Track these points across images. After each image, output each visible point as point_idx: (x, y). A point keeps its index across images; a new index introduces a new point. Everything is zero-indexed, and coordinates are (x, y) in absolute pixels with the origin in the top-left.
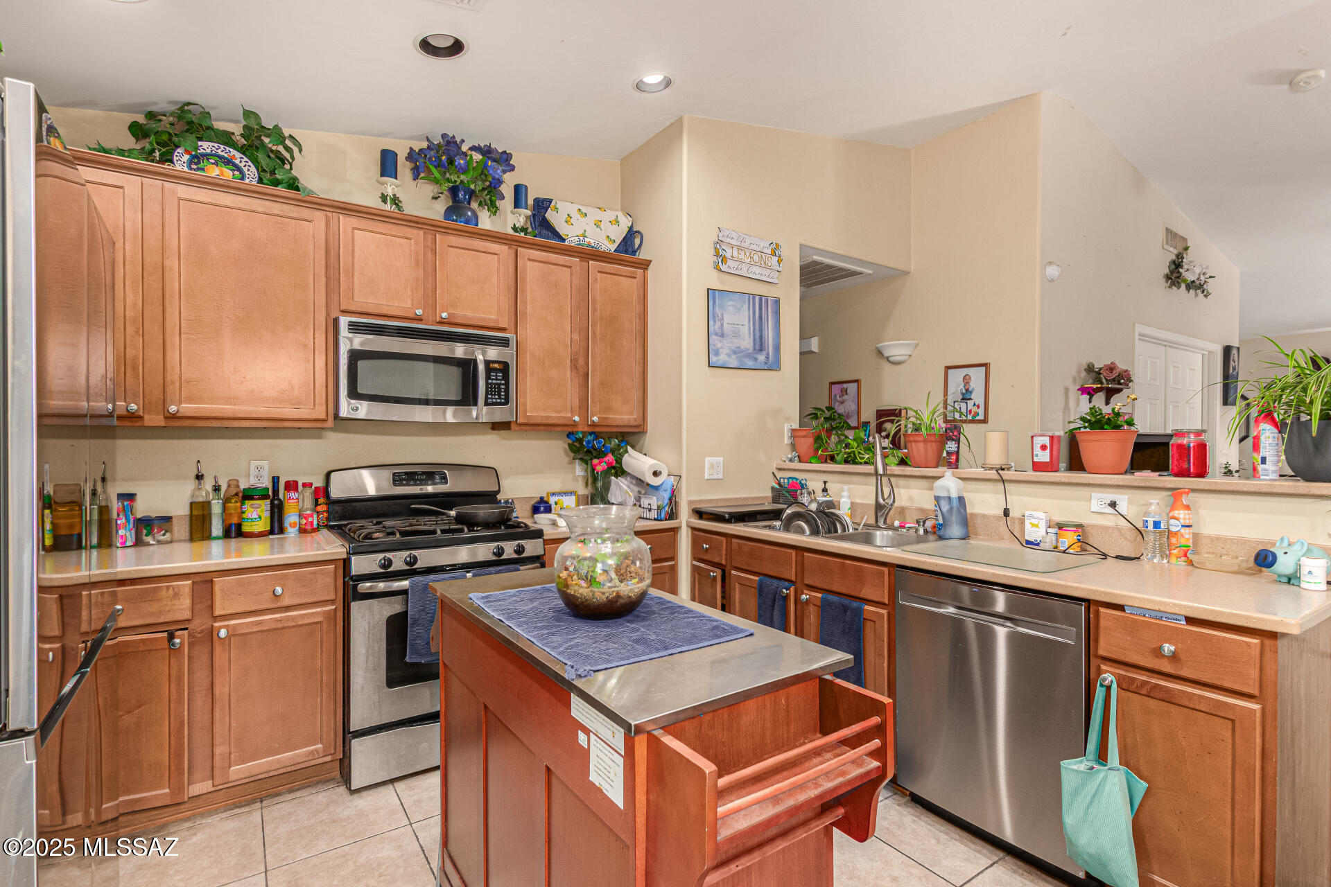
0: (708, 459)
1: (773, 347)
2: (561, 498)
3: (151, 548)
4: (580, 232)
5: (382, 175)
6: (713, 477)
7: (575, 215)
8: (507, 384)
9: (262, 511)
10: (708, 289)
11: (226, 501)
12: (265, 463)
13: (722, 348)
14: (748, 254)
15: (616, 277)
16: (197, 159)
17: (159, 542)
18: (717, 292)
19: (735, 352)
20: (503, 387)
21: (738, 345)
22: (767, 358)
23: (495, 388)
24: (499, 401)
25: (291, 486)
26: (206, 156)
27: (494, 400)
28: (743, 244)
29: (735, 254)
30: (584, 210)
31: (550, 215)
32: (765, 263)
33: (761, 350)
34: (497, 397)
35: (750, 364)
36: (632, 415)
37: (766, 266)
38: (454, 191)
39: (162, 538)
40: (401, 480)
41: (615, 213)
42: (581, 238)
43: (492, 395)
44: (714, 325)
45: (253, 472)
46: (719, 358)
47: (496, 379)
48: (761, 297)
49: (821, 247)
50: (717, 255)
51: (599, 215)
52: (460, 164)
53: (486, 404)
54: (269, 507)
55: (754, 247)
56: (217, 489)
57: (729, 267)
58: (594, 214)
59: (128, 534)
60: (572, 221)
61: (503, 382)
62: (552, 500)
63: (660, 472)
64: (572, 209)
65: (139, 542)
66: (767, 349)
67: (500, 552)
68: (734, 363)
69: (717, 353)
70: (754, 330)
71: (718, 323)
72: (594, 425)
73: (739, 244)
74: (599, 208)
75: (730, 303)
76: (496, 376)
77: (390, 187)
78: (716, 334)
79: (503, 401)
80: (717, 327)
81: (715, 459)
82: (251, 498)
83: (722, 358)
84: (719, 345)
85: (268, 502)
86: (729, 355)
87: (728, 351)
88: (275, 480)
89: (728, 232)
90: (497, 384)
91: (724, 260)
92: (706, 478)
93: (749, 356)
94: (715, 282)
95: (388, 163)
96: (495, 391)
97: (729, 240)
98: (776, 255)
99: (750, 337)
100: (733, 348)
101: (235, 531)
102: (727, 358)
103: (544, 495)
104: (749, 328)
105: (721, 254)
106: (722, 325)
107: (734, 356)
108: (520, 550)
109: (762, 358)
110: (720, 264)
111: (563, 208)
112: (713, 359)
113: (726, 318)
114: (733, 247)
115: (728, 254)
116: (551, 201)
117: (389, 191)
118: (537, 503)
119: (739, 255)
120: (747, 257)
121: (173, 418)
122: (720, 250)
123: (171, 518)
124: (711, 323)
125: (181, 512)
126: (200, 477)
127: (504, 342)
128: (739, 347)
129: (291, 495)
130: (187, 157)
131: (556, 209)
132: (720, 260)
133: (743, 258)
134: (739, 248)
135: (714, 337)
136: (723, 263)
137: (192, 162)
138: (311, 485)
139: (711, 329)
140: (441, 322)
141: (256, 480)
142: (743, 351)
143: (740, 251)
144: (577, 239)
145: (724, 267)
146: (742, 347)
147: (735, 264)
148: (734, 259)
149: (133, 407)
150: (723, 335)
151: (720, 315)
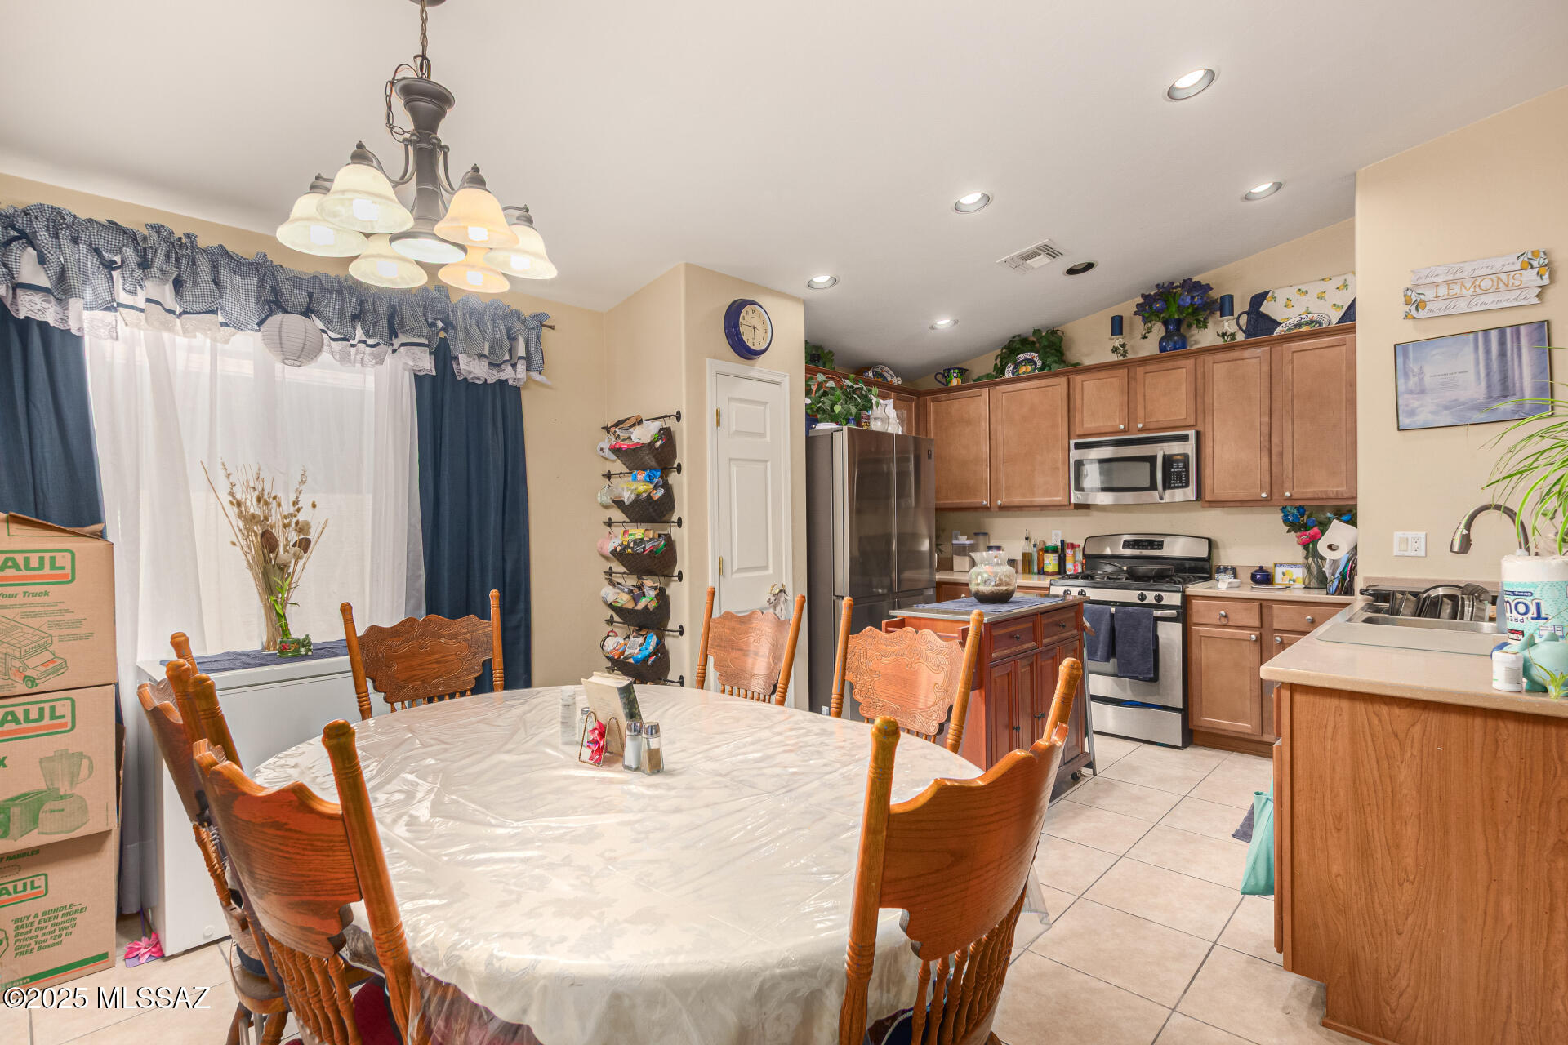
0: (1398, 535)
1: (1535, 387)
2: (1289, 569)
4: (1304, 310)
5: (1112, 335)
6: (1406, 554)
7: (1295, 296)
8: (1187, 471)
9: (1055, 560)
10: (1396, 345)
11: (1039, 554)
12: (1060, 532)
13: (1422, 406)
14: (1468, 285)
15: (1317, 351)
16: (1017, 365)
18: (1411, 344)
19: (1446, 408)
20: (1184, 473)
21: (1454, 398)
22: (1522, 404)
23: (1177, 474)
24: (1179, 484)
25: (1073, 546)
26: (1021, 362)
27: (1175, 485)
28: (1458, 276)
29: (1442, 291)
30: (1304, 288)
31: (1266, 308)
32: (1507, 285)
33: (1505, 397)
34: (1177, 481)
35: (1483, 417)
36: (1343, 486)
37: (1511, 288)
38: (1165, 323)
40: (1128, 545)
41: (1343, 278)
42: (1303, 316)
43: (1173, 480)
44: (1406, 383)
45: (1054, 537)
46: (1416, 418)
47: (1178, 468)
48: (1502, 329)
50: (1408, 301)
51: (1321, 287)
52: (1157, 307)
53: (1165, 488)
54: (1057, 558)
55: (1479, 273)
56: (1035, 546)
57: (1430, 311)
58: (1316, 288)
60: (1292, 303)
61: (1184, 470)
62: (1279, 571)
63: (1338, 547)
64: (1292, 292)
66: (1518, 393)
68: (1449, 420)
69: (1412, 413)
70: (1488, 374)
71: (1413, 381)
72: (1290, 499)
73: (1450, 277)
74: (1323, 280)
75: (1434, 352)
76: (1178, 465)
77: (1117, 341)
78: (1411, 392)
79: (1184, 484)
80: (1411, 384)
81: (1410, 535)
82: (1047, 551)
83: (1421, 418)
84: (1416, 404)
85: (1056, 555)
86: (1435, 413)
87: (1433, 408)
88: (1063, 542)
89: (1429, 271)
90: (1179, 471)
91: (1419, 305)
92: (1395, 554)
93: (1477, 407)
94: (1408, 332)
95: (1117, 325)
96: (1177, 477)
97: (1428, 280)
98: (1531, 268)
99: (1480, 384)
100: (1445, 403)
101: (1041, 572)
102: (1431, 416)
104: (1478, 373)
105: (1414, 300)
106: (1421, 380)
107: (1445, 412)
108: (1159, 598)
109: (1507, 405)
110: (1414, 312)
111: (1281, 295)
112: (1406, 421)
113: (1429, 370)
114: (1437, 286)
115: (1429, 294)
116: (1267, 293)
117: (1117, 344)
118: (1256, 571)
119: (1450, 291)
120: (1468, 288)
121: (1002, 508)
122: (1413, 296)
123: (1014, 560)
124: (1401, 381)
125: (1019, 557)
126: (1027, 539)
127: (1185, 438)
128: (1456, 400)
129: (1069, 552)
130: (1013, 366)
131: (1274, 298)
132: (1413, 308)
133: (1459, 292)
134: (1448, 283)
135: (1406, 396)
136: (1419, 309)
137: (1014, 368)
138: (1079, 546)
139: (1401, 388)
140: (1141, 431)
141: (1054, 541)
142: (1464, 403)
143: (1451, 286)
144: (1298, 318)
145: (1421, 314)
146: (1462, 399)
147: (1443, 304)
148: (1440, 298)
149: (985, 502)
150: (1423, 392)
151: (1416, 370)
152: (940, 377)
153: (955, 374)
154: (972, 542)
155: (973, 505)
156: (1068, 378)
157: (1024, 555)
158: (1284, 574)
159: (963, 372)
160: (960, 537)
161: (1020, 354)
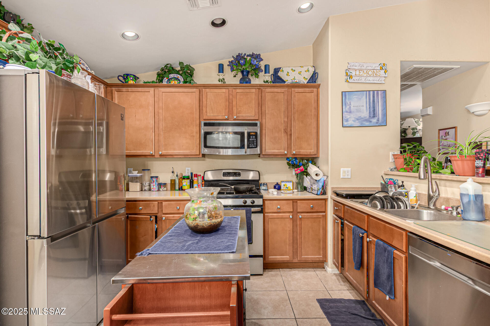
0: (342, 169)
1: (382, 114)
2: (286, 183)
3: (161, 192)
4: (293, 78)
5: (219, 73)
6: (345, 177)
7: (290, 72)
8: (257, 140)
9: (187, 183)
10: (342, 92)
11: (179, 179)
12: (190, 169)
13: (350, 118)
14: (365, 72)
15: (304, 93)
16: (169, 80)
17: (163, 190)
18: (347, 93)
19: (358, 119)
20: (255, 141)
21: (360, 116)
22: (378, 120)
23: (252, 142)
24: (254, 146)
25: (196, 176)
26: (171, 78)
27: (252, 146)
28: (362, 68)
29: (358, 73)
30: (294, 69)
31: (280, 74)
32: (376, 75)
33: (374, 117)
34: (253, 145)
35: (367, 124)
36: (312, 150)
37: (377, 76)
38: (242, 72)
39: (163, 189)
40: (225, 175)
41: (307, 67)
42: (293, 80)
43: (251, 144)
44: (345, 108)
45: (187, 171)
46: (348, 123)
47: (253, 139)
48: (374, 91)
49: (416, 60)
50: (347, 75)
51: (300, 69)
52: (242, 62)
53: (248, 147)
54: (189, 182)
55: (368, 68)
56: (177, 176)
57: (354, 80)
58: (298, 69)
59: (156, 187)
60: (289, 74)
61: (255, 139)
62: (282, 184)
63: (319, 174)
64: (289, 70)
65: (159, 190)
66: (378, 116)
67: (245, 202)
68: (358, 124)
69: (347, 121)
70: (370, 108)
71: (348, 107)
72: (294, 154)
73: (360, 68)
74: (300, 67)
75: (354, 97)
76: (253, 137)
77: (221, 76)
78: (347, 112)
79: (255, 146)
80: (347, 109)
81: (346, 169)
82: (184, 179)
83: (350, 123)
84: (348, 117)
85: (189, 180)
86: (354, 121)
87: (354, 119)
88: (192, 174)
89: (353, 64)
90: (253, 140)
91: (351, 77)
92: (341, 177)
93: (366, 120)
94: (347, 87)
95: (221, 68)
96: (252, 143)
97: (353, 67)
98: (383, 69)
99: (367, 111)
100: (357, 117)
101: (181, 189)
102: (353, 122)
103: (279, 182)
104: (367, 107)
105: (349, 75)
106: (350, 107)
107: (357, 121)
108: (253, 202)
109: (374, 120)
110: (349, 79)
111: (286, 70)
112: (345, 123)
113: (353, 104)
114: (356, 70)
115: (353, 74)
116: (280, 68)
117: (221, 78)
118: (276, 185)
119: (360, 73)
120: (365, 73)
121: (161, 155)
122: (348, 73)
123: (166, 183)
124: (344, 107)
125: (168, 182)
126: (173, 172)
127: (255, 125)
128: (360, 117)
129: (195, 179)
130: (167, 80)
131: (283, 71)
132: (348, 78)
133: (362, 74)
134: (360, 70)
135: (345, 113)
136: (350, 79)
137: (168, 81)
138: (200, 175)
139: (344, 110)
140: (235, 120)
141: (187, 173)
142: (363, 118)
143: (360, 71)
144: (291, 81)
145: (351, 81)
146: (362, 117)
147: (358, 78)
148: (357, 76)
149: (152, 152)
150: (350, 112)
151: (349, 103)
152: (121, 78)
153: (131, 78)
154: (141, 174)
155: (144, 154)
156: (199, 90)
157: (171, 180)
158: (284, 185)
159: (136, 78)
160: (133, 172)
161: (171, 74)
